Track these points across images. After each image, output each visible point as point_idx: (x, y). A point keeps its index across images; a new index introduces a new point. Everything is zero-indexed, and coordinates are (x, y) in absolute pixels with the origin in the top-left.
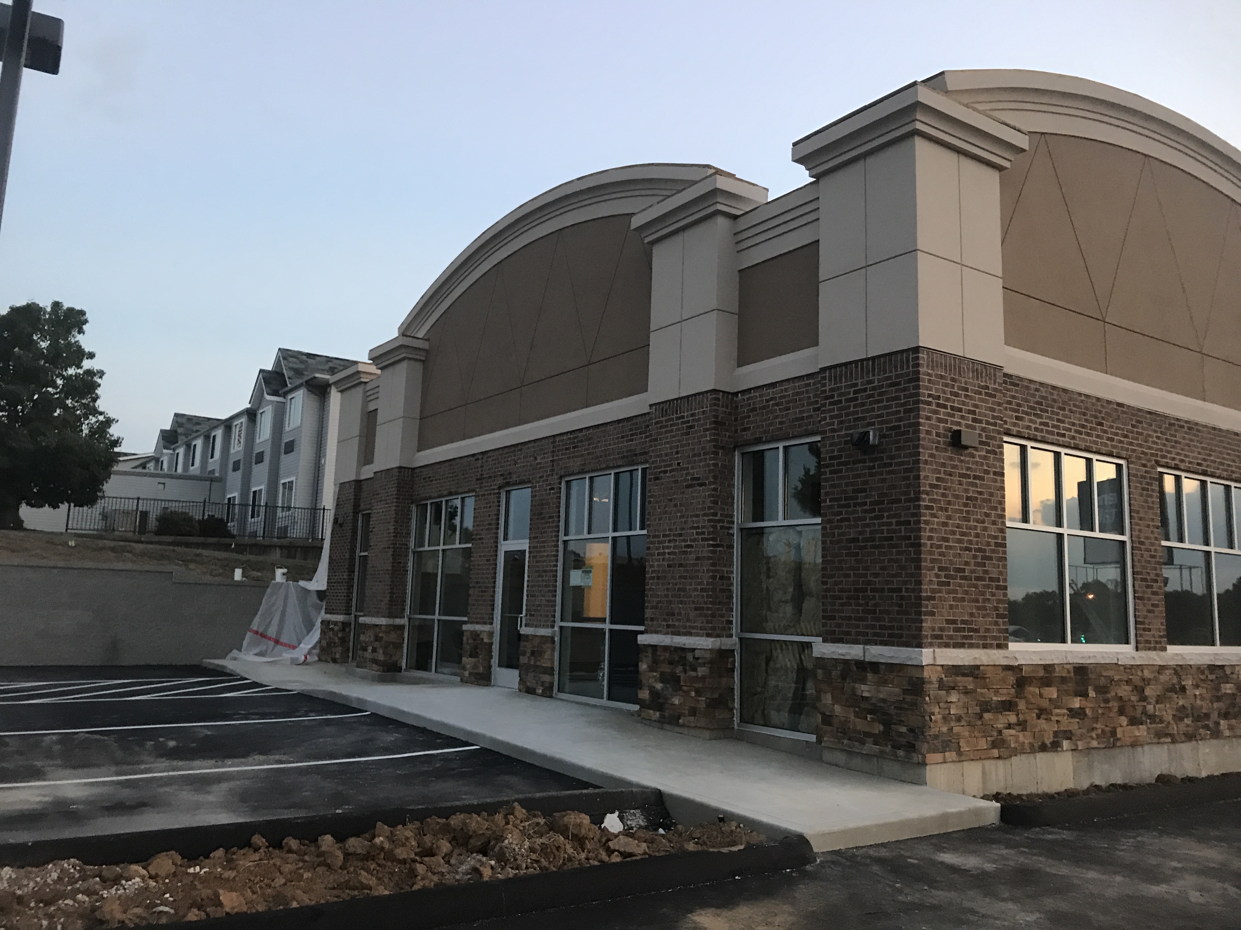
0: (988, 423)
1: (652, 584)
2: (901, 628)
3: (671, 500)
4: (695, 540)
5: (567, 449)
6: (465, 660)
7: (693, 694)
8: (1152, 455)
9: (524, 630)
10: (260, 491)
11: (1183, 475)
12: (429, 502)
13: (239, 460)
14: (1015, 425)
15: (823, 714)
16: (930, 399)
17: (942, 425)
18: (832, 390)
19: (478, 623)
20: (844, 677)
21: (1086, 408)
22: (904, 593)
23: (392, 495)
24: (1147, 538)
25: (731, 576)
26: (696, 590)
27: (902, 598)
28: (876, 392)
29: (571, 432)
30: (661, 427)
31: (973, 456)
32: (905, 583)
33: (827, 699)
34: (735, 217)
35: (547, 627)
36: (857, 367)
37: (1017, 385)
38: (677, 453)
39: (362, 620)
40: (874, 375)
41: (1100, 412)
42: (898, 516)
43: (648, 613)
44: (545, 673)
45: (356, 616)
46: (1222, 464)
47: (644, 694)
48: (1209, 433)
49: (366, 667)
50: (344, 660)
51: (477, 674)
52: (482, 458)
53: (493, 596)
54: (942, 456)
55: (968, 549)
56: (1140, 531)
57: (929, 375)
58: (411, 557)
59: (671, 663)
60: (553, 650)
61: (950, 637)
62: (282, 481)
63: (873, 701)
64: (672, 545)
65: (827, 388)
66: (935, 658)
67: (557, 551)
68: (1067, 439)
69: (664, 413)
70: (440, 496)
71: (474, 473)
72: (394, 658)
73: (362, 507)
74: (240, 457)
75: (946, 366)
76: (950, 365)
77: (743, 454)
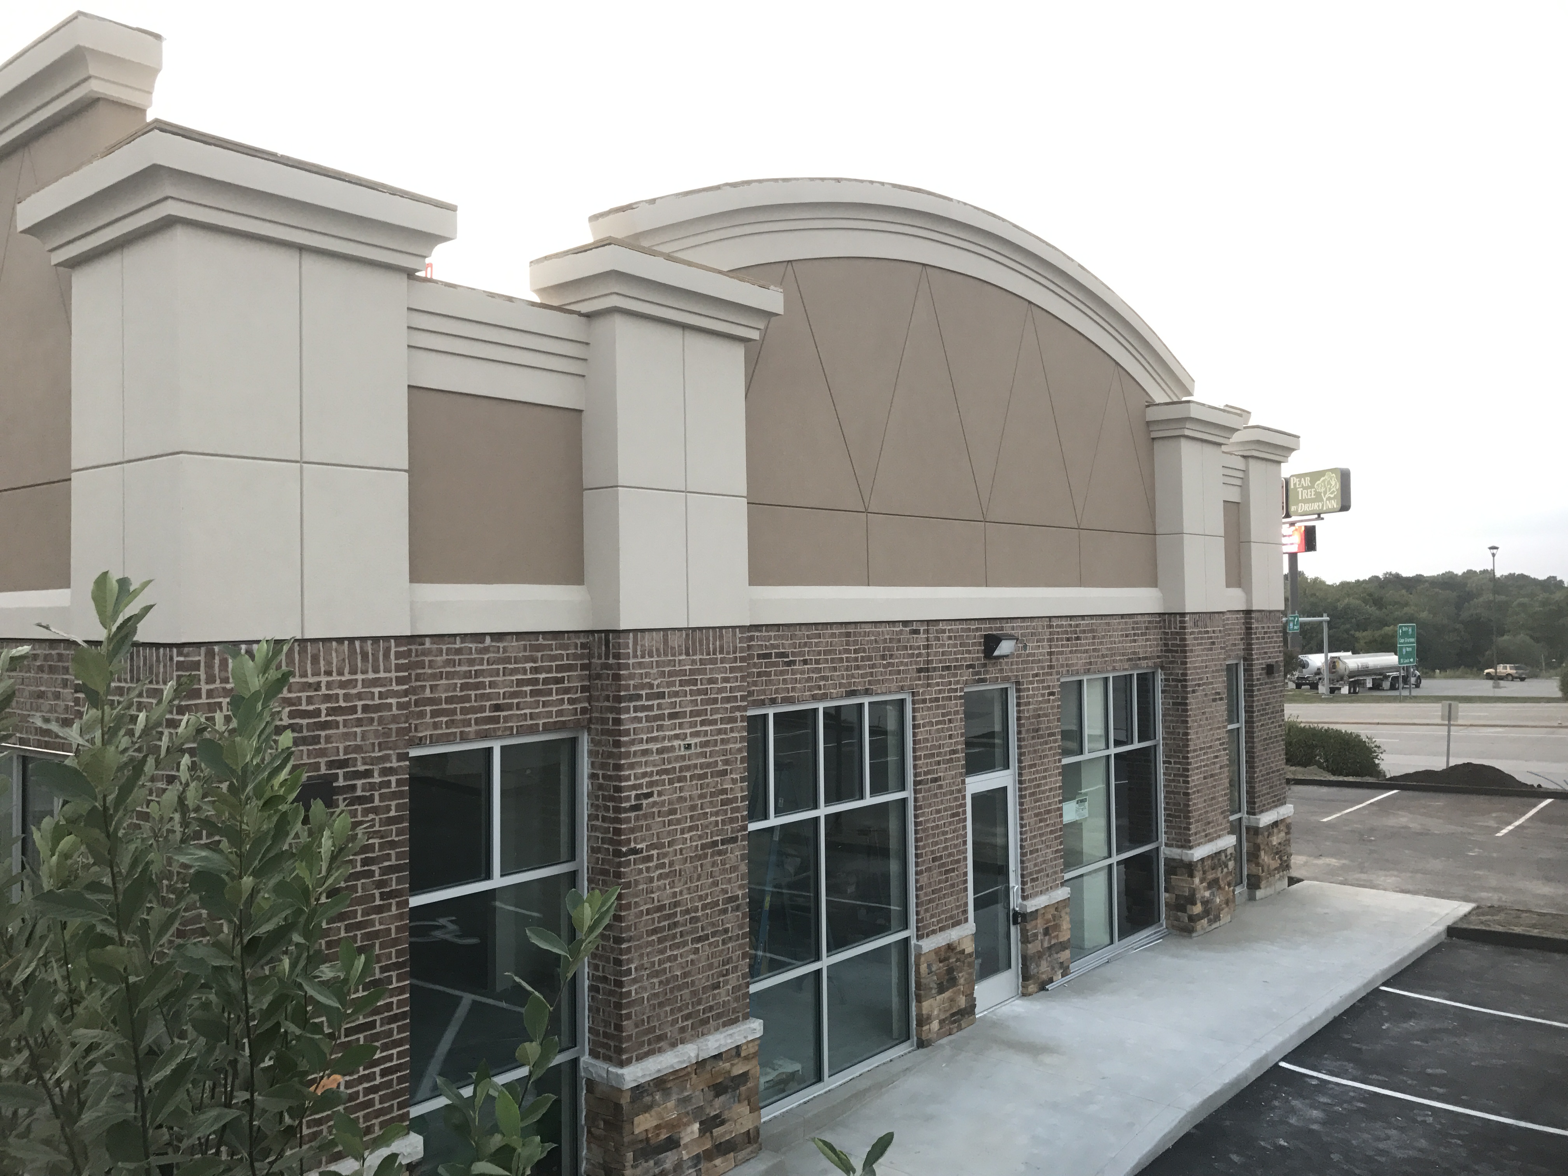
3: (1204, 713)
4: (1219, 750)
5: (1067, 640)
12: (773, 712)
18: (1256, 628)
26: (1221, 796)
29: (1071, 617)
30: (1194, 639)
36: (1264, 615)
40: (1270, 623)
52: (927, 631)
59: (1213, 868)
63: (1277, 846)
64: (1206, 757)
69: (1195, 624)
71: (909, 657)
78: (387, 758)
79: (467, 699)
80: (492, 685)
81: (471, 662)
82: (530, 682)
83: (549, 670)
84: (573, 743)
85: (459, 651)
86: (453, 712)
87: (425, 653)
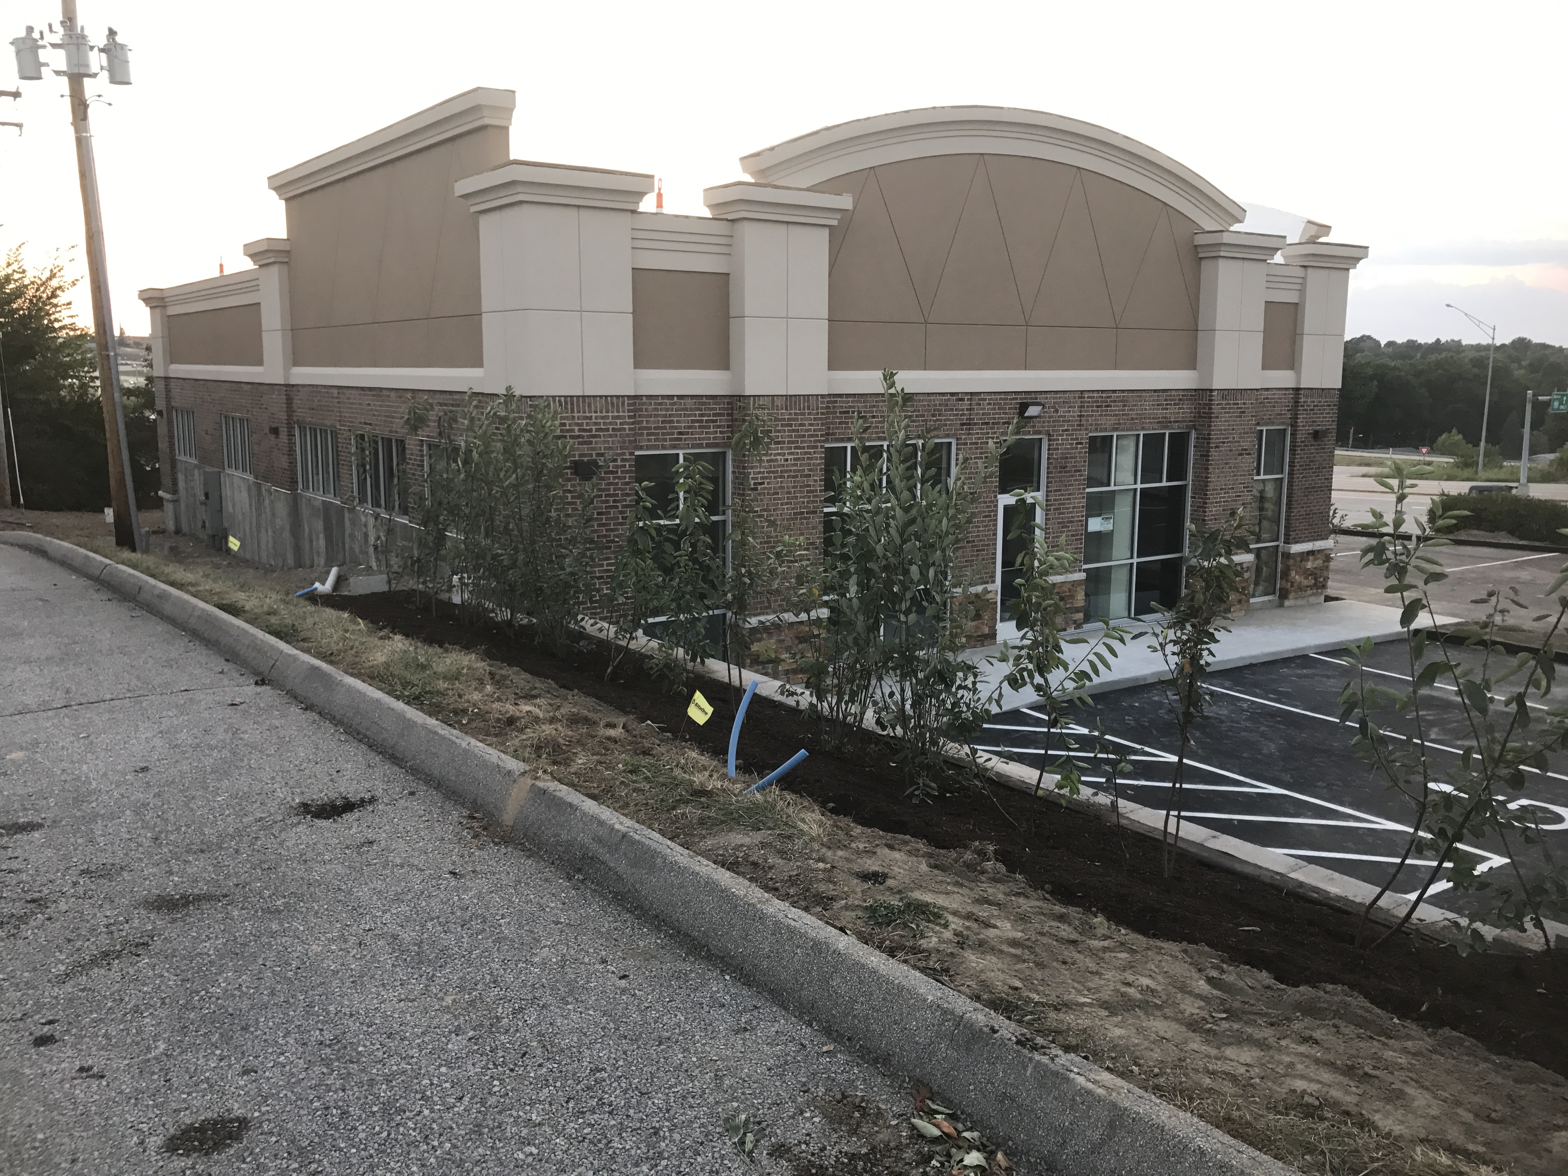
3: (1226, 463)
4: (1242, 492)
5: (1097, 407)
12: (849, 445)
18: (1304, 402)
19: (973, 585)
20: (1301, 561)
27: (1323, 516)
28: (1322, 408)
29: (1103, 393)
35: (1078, 572)
40: (1322, 398)
42: (1325, 475)
44: (1078, 612)
52: (970, 400)
53: (995, 554)
63: (1312, 569)
64: (1226, 495)
65: (1302, 400)
67: (1085, 502)
69: (1224, 398)
71: (955, 415)
78: (624, 454)
79: (665, 428)
80: (678, 422)
81: (667, 410)
82: (698, 421)
83: (709, 415)
84: (724, 453)
85: (660, 404)
86: (658, 434)
87: (643, 404)
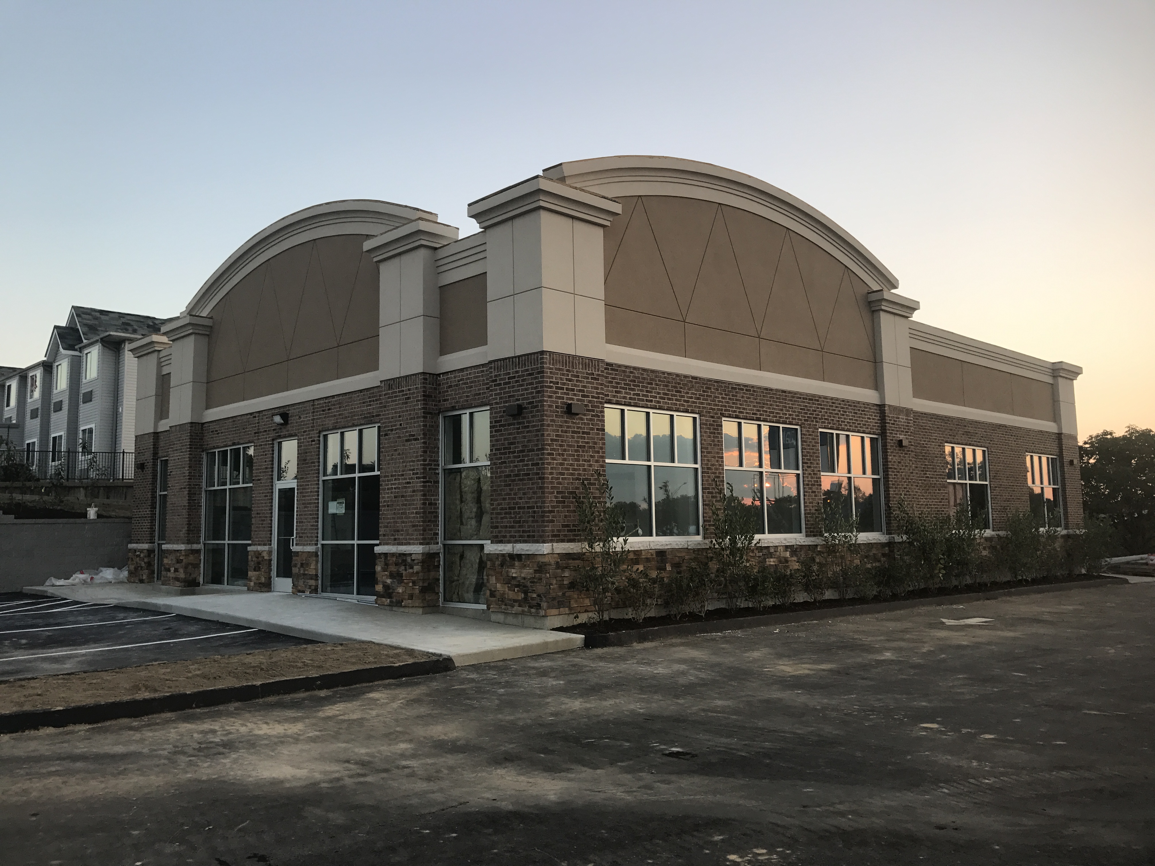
0: (593, 397)
1: (384, 510)
2: (534, 531)
3: (396, 450)
4: (412, 478)
5: (323, 411)
6: (250, 573)
7: (411, 584)
8: (718, 410)
9: (295, 548)
10: (61, 437)
11: (743, 421)
12: (217, 450)
13: (37, 409)
14: (614, 396)
15: (490, 590)
16: (551, 385)
17: (560, 401)
18: (496, 376)
19: (259, 545)
20: (502, 565)
21: (669, 382)
22: (536, 509)
23: (186, 445)
24: (713, 465)
25: (437, 502)
26: (413, 513)
27: (534, 512)
28: (520, 379)
29: (326, 398)
30: (389, 398)
31: (582, 419)
32: (536, 502)
33: (493, 580)
34: (436, 249)
35: (312, 545)
36: (509, 361)
37: (617, 370)
38: (400, 417)
39: (164, 547)
40: (519, 368)
41: (679, 384)
42: (533, 460)
43: (382, 531)
44: (312, 579)
45: (159, 544)
46: (773, 413)
47: (379, 588)
48: (763, 392)
49: (169, 584)
50: (151, 580)
51: (260, 583)
52: (259, 416)
53: (271, 524)
54: (559, 421)
55: (577, 479)
56: (708, 460)
57: (550, 369)
58: (203, 495)
59: (396, 564)
60: (317, 562)
61: (565, 536)
62: (82, 428)
63: (519, 579)
64: (397, 482)
65: (493, 375)
66: (553, 549)
67: (318, 488)
68: (653, 403)
69: (390, 387)
70: (226, 446)
71: (252, 427)
72: (193, 576)
73: (160, 454)
74: (39, 405)
75: (563, 362)
76: (566, 361)
77: (445, 417)
